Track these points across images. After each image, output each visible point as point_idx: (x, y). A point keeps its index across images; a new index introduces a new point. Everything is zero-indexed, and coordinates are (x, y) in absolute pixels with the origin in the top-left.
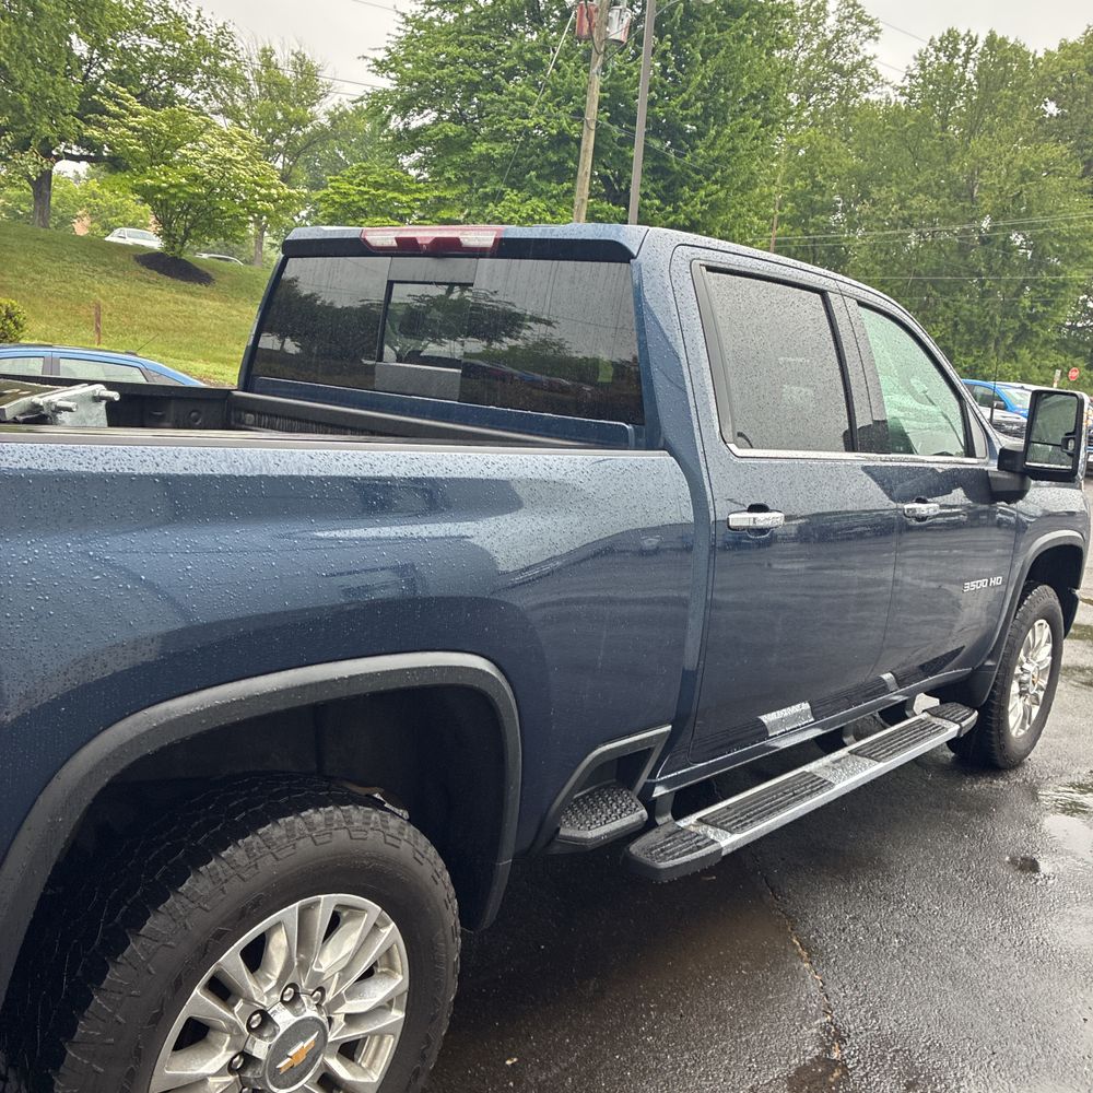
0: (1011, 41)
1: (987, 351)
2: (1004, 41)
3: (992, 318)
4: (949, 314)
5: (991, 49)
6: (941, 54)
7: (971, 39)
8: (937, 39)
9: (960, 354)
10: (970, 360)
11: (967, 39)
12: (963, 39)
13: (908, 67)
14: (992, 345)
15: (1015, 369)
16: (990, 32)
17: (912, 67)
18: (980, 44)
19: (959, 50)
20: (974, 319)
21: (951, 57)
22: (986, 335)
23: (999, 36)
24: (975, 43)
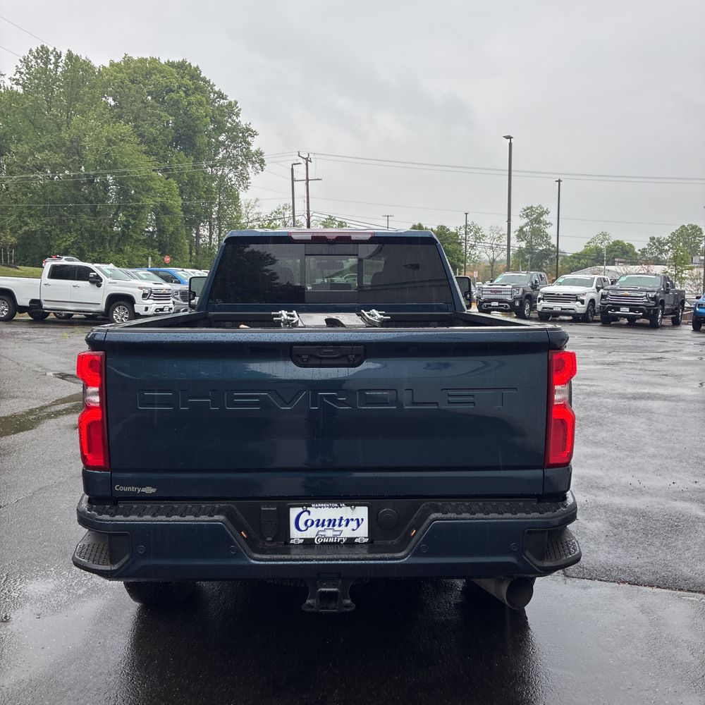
0: (83, 58)
1: (104, 248)
2: (77, 58)
3: (104, 228)
4: (77, 227)
5: (71, 61)
6: (39, 61)
7: (57, 53)
8: (34, 51)
9: (89, 252)
10: (96, 254)
11: (54, 53)
12: (52, 53)
13: (17, 66)
14: (107, 245)
15: (124, 258)
16: (68, 50)
17: (20, 67)
18: (63, 58)
19: (50, 60)
20: (94, 229)
21: (46, 64)
22: (103, 239)
23: (75, 53)
24: (60, 57)
